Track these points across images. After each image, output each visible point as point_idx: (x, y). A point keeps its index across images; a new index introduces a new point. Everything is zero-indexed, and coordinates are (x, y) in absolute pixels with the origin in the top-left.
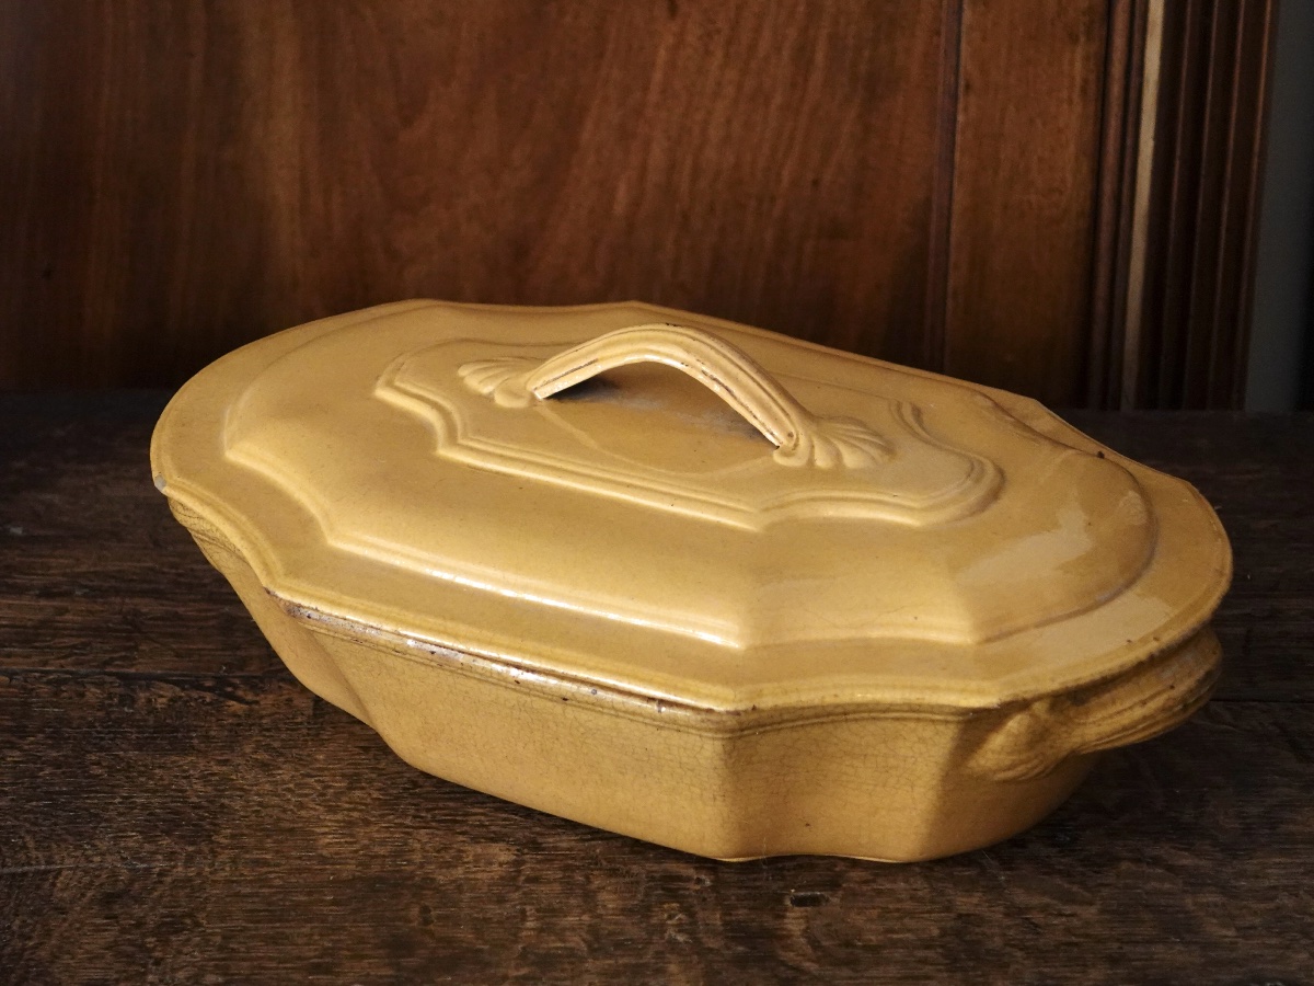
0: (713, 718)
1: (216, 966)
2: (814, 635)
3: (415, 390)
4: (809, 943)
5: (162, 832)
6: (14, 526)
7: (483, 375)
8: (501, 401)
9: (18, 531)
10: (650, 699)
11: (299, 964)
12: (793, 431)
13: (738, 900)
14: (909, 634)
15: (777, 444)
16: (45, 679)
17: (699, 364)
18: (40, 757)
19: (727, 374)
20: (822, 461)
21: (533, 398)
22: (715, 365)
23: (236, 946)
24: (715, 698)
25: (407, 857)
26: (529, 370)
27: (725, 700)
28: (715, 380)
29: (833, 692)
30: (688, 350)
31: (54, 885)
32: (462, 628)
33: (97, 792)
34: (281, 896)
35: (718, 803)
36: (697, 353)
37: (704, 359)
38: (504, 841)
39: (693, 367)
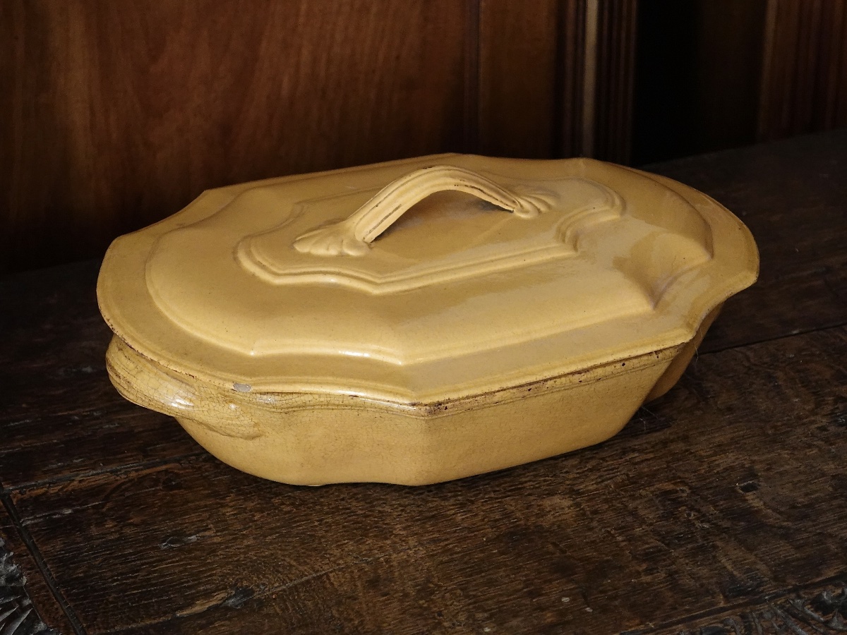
1: (474, 607)
4: (773, 511)
5: (361, 536)
6: (85, 367)
9: (89, 370)
11: (519, 594)
13: (713, 496)
15: (510, 209)
16: (201, 459)
18: (245, 508)
19: (476, 182)
22: (469, 179)
23: (474, 593)
25: (514, 517)
28: (472, 187)
31: (332, 584)
33: (298, 521)
34: (468, 557)
36: (456, 176)
37: (463, 178)
38: (556, 494)
39: (461, 185)
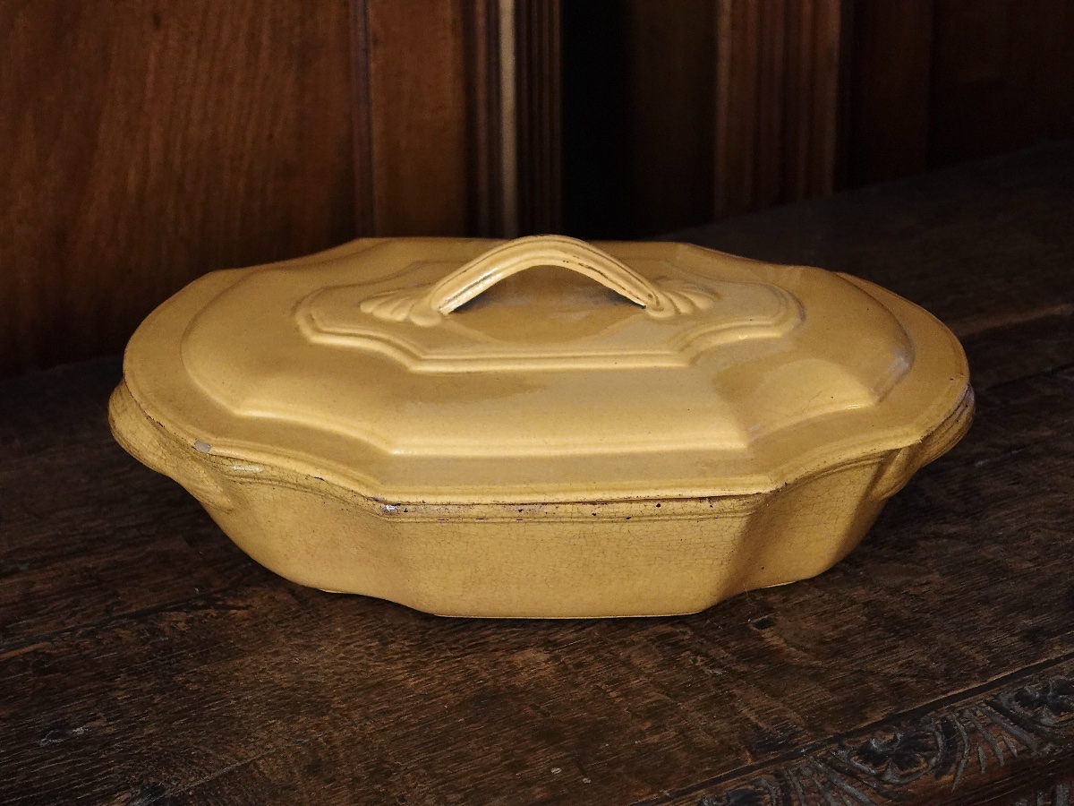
0: (751, 500)
1: (444, 788)
2: (779, 426)
3: (345, 331)
4: (797, 649)
5: (291, 713)
7: (391, 308)
8: (420, 322)
10: (701, 499)
11: (498, 768)
12: (651, 293)
13: (722, 637)
14: (831, 409)
15: (643, 305)
16: (78, 635)
17: (575, 259)
18: (141, 690)
19: (596, 262)
20: (684, 309)
21: (442, 315)
22: (587, 258)
23: (441, 771)
24: (759, 484)
25: (479, 677)
26: (426, 295)
27: (766, 484)
28: (590, 268)
29: (822, 460)
30: (565, 251)
31: (262, 773)
32: (545, 486)
33: (210, 701)
34: (428, 730)
35: (723, 566)
36: (571, 251)
37: (577, 254)
39: (572, 262)
